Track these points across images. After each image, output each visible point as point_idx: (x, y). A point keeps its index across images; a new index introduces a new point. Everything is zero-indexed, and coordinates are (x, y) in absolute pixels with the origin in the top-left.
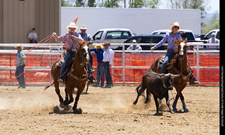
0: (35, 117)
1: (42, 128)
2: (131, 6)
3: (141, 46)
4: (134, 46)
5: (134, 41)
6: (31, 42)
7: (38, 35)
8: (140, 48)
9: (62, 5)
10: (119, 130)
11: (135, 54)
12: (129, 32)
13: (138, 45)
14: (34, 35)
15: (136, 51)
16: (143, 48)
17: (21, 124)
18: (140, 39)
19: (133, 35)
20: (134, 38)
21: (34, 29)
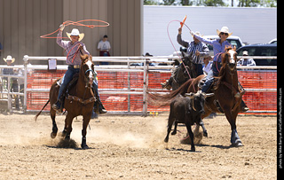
0: (107, 159)
1: (116, 175)
2: (241, 5)
3: (255, 60)
4: (245, 60)
5: (245, 53)
6: (102, 54)
7: (112, 45)
8: (254, 62)
9: (146, 3)
10: (224, 177)
11: (246, 71)
12: (237, 41)
13: (251, 59)
14: (106, 45)
15: (248, 66)
16: (258, 62)
17: (88, 169)
18: (253, 51)
19: (244, 45)
20: (245, 49)
21: (106, 36)
